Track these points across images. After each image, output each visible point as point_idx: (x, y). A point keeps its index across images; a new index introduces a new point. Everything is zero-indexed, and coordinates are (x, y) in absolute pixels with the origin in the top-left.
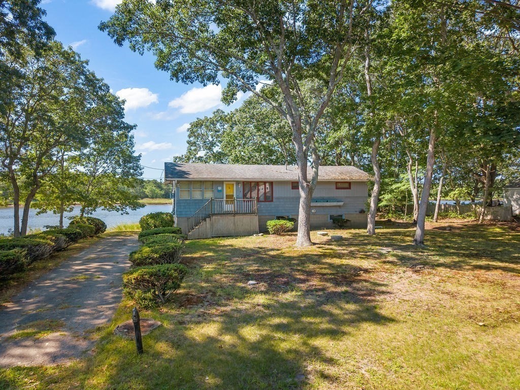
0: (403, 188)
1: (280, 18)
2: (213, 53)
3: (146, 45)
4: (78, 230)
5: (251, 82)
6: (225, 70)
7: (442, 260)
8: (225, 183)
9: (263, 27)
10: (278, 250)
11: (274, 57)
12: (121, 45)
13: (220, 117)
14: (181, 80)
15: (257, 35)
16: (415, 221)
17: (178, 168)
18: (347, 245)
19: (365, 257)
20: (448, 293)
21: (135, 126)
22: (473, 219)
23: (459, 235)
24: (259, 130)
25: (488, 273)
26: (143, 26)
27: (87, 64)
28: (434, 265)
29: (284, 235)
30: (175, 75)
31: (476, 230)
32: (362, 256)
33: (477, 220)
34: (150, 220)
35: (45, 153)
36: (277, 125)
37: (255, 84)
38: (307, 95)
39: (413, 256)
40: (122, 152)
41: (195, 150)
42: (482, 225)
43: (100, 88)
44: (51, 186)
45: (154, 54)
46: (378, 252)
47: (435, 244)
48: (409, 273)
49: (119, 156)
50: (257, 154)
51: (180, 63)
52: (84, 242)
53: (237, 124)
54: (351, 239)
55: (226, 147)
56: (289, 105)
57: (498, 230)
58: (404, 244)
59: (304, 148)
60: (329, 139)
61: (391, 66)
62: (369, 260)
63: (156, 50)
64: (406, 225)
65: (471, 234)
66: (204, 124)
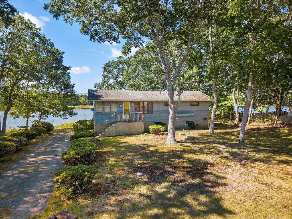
0: (229, 104)
1: (158, 2)
2: (116, 24)
3: (74, 19)
4: (34, 132)
5: (140, 41)
6: (124, 34)
7: (258, 156)
8: (124, 102)
9: (147, 8)
10: (155, 146)
11: (153, 26)
12: (57, 19)
13: (121, 61)
14: (96, 41)
15: (143, 13)
16: (236, 124)
17: (96, 93)
18: (197, 143)
19: (209, 153)
20: (266, 184)
21: (70, 68)
22: (270, 123)
23: (264, 135)
24: (144, 69)
25: (288, 167)
26: (72, 7)
27: (40, 30)
28: (253, 160)
29: (159, 135)
30: (93, 38)
31: (272, 131)
32: (208, 152)
33: (272, 123)
34: (79, 125)
35: (16, 84)
36: (155, 66)
37: (142, 43)
38: (173, 48)
39: (239, 152)
40: (63, 82)
41: (107, 80)
42: (276, 127)
43: (48, 45)
44: (20, 104)
45: (80, 24)
46: (217, 150)
47: (251, 142)
48: (239, 167)
49: (61, 85)
50: (143, 83)
51: (96, 30)
52: (39, 138)
53: (131, 65)
54: (200, 138)
55: (125, 78)
56: (163, 57)
57: (286, 131)
58: (232, 143)
59: (172, 84)
60: (186, 75)
61: (226, 33)
62: (212, 155)
63: (81, 22)
64: (231, 127)
65: (271, 134)
66: (112, 65)
